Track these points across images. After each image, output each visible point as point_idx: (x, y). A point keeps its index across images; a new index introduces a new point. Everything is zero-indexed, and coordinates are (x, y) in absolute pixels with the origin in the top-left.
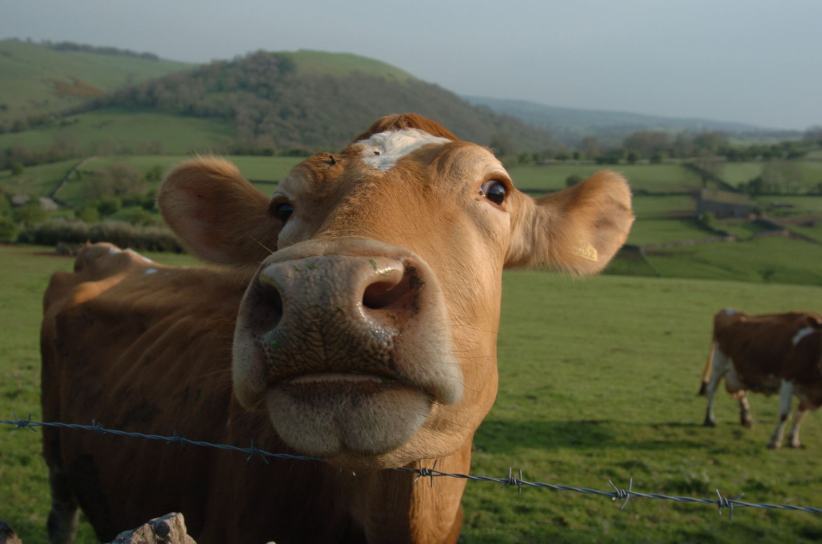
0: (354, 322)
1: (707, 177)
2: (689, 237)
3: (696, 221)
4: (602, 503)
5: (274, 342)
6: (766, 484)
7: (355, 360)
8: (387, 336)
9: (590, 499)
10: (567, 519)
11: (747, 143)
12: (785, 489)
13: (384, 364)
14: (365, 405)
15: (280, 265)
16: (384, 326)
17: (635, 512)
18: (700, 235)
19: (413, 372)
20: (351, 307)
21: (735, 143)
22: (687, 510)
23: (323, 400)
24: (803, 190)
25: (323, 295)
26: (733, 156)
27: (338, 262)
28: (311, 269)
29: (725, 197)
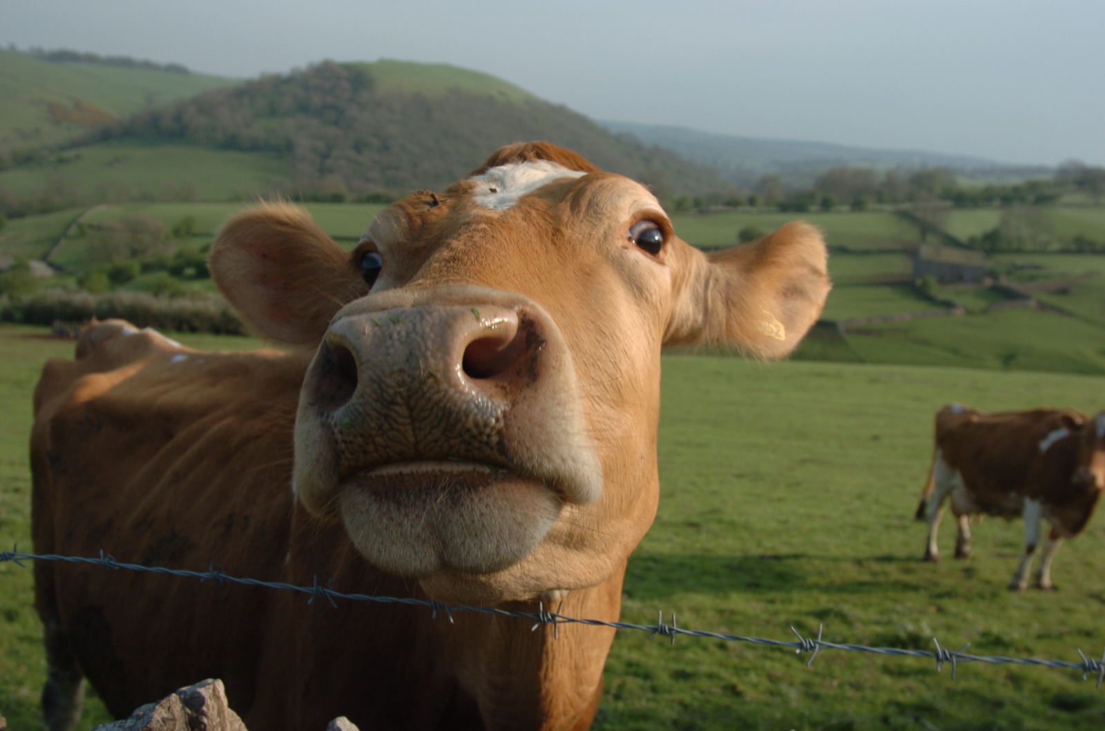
0: (452, 391)
1: (926, 228)
2: (903, 309)
3: (913, 288)
4: (788, 665)
5: (346, 420)
6: (1006, 638)
7: (452, 442)
8: (496, 410)
9: (772, 659)
10: (741, 687)
11: (980, 183)
12: (1031, 643)
13: (492, 449)
14: (468, 502)
15: (354, 318)
16: (491, 397)
17: (832, 677)
18: (918, 307)
19: (531, 458)
20: (447, 370)
21: (964, 183)
22: (901, 673)
23: (412, 497)
24: (1055, 246)
25: (411, 356)
26: (961, 200)
27: (430, 313)
28: (394, 323)
29: (951, 256)
